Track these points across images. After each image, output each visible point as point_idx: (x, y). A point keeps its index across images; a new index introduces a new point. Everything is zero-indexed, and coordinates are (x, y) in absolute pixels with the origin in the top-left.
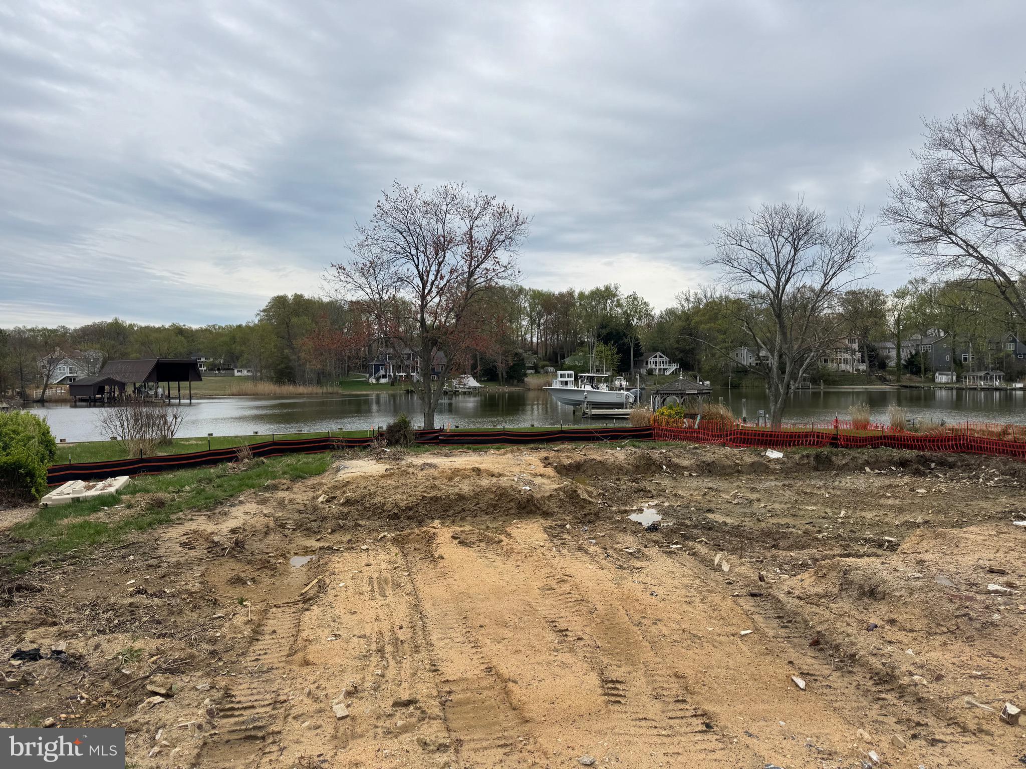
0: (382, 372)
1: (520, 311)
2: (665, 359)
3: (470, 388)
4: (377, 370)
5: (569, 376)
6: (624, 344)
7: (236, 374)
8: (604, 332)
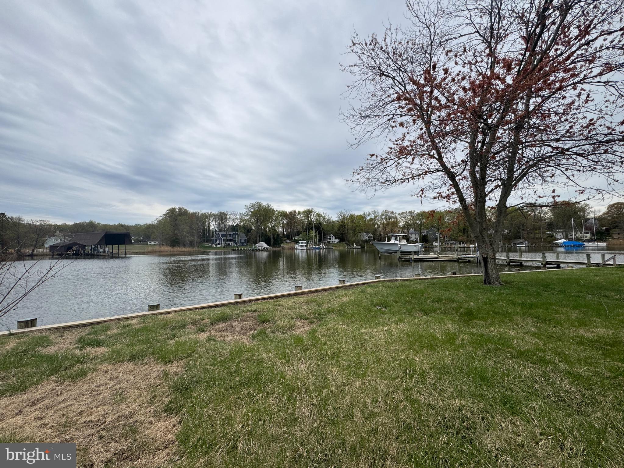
0: (218, 242)
2: (334, 237)
3: (265, 248)
6: (320, 231)
7: (149, 244)
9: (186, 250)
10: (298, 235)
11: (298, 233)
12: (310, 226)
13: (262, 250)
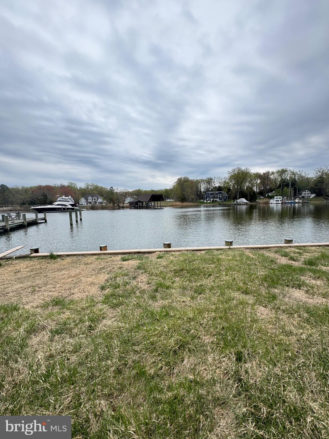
2: (309, 192)
4: (207, 198)
6: (295, 187)
7: (167, 201)
9: (190, 204)
10: (272, 192)
11: (271, 190)
12: (284, 184)
13: (242, 204)
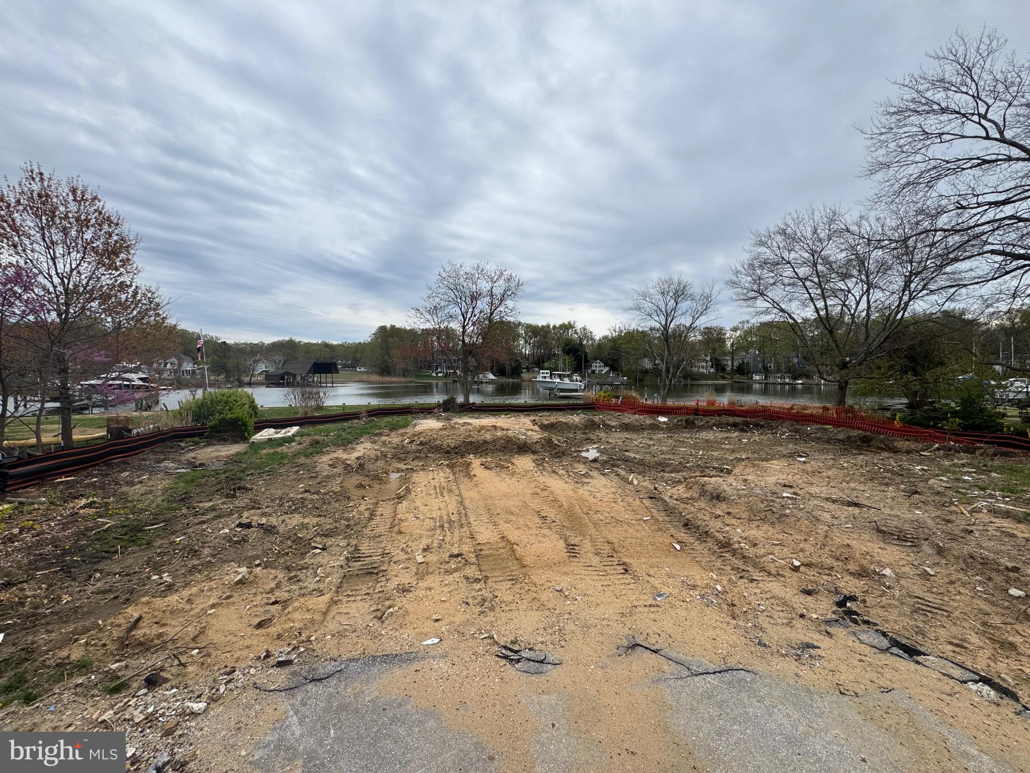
0: (439, 370)
1: (519, 335)
2: (602, 364)
3: (490, 379)
4: (437, 369)
5: (547, 373)
6: (578, 355)
7: (358, 370)
8: (567, 348)
